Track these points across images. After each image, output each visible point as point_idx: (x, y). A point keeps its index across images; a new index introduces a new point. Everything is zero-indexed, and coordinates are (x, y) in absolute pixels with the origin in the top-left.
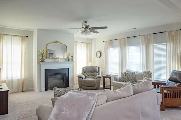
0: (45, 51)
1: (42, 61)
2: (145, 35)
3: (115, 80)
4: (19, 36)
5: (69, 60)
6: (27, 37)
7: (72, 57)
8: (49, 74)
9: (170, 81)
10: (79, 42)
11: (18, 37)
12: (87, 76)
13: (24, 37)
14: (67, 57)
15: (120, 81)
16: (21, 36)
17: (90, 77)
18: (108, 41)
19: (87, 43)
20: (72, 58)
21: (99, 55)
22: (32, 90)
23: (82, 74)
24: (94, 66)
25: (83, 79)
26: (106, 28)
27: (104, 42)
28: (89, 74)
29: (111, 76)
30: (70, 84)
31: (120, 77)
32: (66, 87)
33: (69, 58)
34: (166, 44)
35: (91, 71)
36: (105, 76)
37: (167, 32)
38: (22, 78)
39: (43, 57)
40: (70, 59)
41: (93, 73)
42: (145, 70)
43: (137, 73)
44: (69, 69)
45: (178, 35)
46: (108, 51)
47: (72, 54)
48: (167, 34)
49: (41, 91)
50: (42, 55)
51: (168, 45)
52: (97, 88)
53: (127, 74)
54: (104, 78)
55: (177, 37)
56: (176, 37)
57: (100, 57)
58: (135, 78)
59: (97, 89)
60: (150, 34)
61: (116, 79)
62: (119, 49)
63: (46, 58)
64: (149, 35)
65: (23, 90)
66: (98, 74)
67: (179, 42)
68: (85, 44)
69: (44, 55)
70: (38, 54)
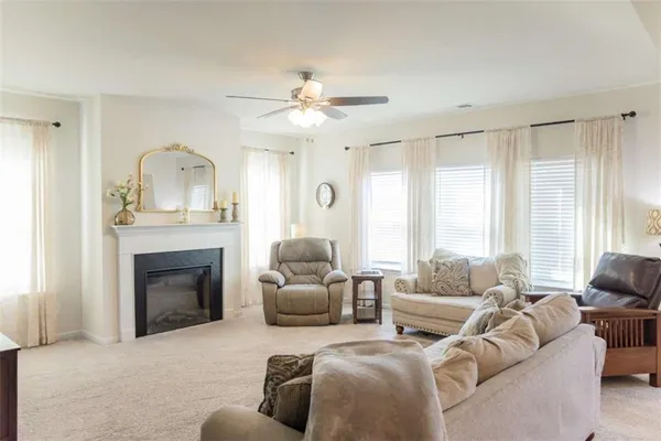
0: (135, 183)
1: (121, 223)
2: (500, 130)
3: (400, 290)
4: (24, 121)
5: (223, 219)
6: (57, 125)
7: (235, 204)
8: (149, 270)
9: (594, 290)
10: (256, 149)
11: (17, 127)
12: (289, 274)
13: (46, 125)
14: (215, 203)
15: (418, 290)
16: (30, 122)
17: (302, 278)
18: (364, 148)
19: (283, 153)
20: (235, 208)
21: (326, 195)
22: (81, 337)
23: (272, 268)
24: (317, 240)
25: (279, 287)
26: (384, 100)
27: (347, 149)
28: (296, 266)
29: (381, 274)
30: (227, 309)
31: (416, 276)
32: (212, 320)
33: (223, 210)
34: (576, 163)
35: (303, 257)
36: (358, 273)
37: (579, 121)
38: (39, 290)
39: (128, 208)
40: (226, 214)
41: (313, 266)
42: (501, 251)
43: (474, 263)
44: (221, 249)
45: (616, 133)
46: (364, 182)
47: (234, 194)
48: (577, 127)
49: (119, 341)
50: (124, 199)
51: (583, 165)
52: (334, 320)
53: (443, 268)
54: (357, 280)
55: (612, 141)
56: (610, 140)
57: (330, 206)
58: (469, 280)
59: (331, 324)
60: (521, 128)
61: (400, 285)
62: (407, 176)
63: (138, 210)
64: (515, 129)
65: (41, 340)
66: (333, 269)
67: (619, 157)
68: (276, 155)
69: (129, 199)
70: (108, 194)
